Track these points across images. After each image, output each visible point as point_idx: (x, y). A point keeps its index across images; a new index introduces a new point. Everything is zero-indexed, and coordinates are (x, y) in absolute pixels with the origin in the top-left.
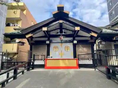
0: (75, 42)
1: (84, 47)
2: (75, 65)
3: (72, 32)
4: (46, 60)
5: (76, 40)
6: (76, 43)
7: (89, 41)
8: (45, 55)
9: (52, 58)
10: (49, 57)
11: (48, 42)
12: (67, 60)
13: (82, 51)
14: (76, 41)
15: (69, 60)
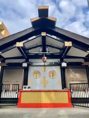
0: (64, 65)
1: (76, 72)
2: (66, 101)
3: (59, 50)
4: (21, 92)
5: (66, 62)
6: (66, 65)
7: (83, 64)
8: (19, 85)
9: (29, 89)
10: (25, 88)
11: (25, 65)
12: (53, 92)
13: (73, 79)
14: (66, 64)
15: (57, 93)
